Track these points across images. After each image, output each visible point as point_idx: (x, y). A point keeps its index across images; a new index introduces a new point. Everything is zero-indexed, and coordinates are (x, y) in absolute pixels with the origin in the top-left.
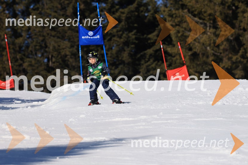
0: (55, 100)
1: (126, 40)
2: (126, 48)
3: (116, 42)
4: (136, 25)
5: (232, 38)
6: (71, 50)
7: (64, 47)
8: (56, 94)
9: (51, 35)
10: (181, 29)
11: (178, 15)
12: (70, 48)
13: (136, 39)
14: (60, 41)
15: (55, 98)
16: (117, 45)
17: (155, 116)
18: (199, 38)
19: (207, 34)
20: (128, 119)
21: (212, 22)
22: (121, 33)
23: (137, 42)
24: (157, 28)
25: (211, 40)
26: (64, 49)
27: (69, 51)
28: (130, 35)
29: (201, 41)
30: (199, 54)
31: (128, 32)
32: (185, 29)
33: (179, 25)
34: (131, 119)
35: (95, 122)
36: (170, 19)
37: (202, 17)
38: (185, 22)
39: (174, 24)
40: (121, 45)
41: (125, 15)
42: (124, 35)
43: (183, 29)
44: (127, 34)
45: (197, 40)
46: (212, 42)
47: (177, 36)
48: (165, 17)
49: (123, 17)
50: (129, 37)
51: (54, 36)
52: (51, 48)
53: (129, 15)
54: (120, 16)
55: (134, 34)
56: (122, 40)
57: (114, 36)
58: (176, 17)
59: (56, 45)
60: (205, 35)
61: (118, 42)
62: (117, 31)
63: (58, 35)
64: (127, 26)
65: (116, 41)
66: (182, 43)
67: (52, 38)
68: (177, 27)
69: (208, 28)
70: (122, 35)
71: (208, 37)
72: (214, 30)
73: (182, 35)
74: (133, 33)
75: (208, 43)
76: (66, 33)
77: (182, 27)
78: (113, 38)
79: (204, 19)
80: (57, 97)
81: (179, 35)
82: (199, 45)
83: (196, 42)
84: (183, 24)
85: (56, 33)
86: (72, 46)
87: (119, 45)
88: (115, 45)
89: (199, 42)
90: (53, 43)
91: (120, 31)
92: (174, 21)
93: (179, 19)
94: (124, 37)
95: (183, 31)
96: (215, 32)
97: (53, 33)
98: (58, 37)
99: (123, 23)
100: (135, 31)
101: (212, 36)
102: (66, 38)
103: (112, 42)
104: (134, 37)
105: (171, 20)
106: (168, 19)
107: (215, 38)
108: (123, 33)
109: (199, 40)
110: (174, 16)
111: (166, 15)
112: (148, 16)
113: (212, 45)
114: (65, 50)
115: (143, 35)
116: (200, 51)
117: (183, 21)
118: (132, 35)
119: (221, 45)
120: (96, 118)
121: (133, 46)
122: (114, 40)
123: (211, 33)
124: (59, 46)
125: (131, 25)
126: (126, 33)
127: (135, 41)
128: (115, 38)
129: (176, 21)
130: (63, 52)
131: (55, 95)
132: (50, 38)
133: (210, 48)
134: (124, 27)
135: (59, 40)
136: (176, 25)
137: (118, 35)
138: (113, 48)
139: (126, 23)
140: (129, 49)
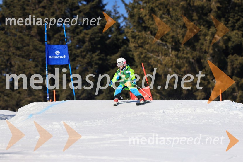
0: (21, 117)
1: (90, 60)
2: (89, 68)
3: (80, 63)
4: (99, 46)
5: (193, 61)
6: (36, 69)
7: (29, 66)
8: (23, 112)
9: (16, 55)
10: (144, 51)
11: (141, 37)
12: (34, 68)
13: (100, 59)
14: (25, 61)
15: (22, 116)
16: (81, 66)
17: (120, 135)
18: (161, 60)
19: (169, 56)
20: (93, 137)
21: (174, 44)
22: (84, 53)
23: (100, 62)
24: (120, 50)
25: (173, 62)
26: (28, 68)
27: (34, 71)
28: (94, 55)
29: (164, 62)
30: (161, 76)
31: (91, 53)
32: (148, 50)
33: (142, 47)
34: (96, 137)
35: (61, 139)
36: (133, 40)
37: (165, 39)
38: (147, 44)
39: (137, 45)
40: (85, 66)
41: (88, 36)
42: (88, 56)
43: (146, 51)
44: (91, 55)
45: (160, 62)
46: (174, 63)
47: (140, 58)
48: (128, 38)
49: (87, 38)
50: (92, 58)
51: (19, 56)
52: (16, 67)
53: (93, 36)
54: (84, 37)
55: (98, 55)
56: (86, 60)
57: (78, 56)
58: (139, 38)
59: (21, 64)
60: (167, 57)
61: (82, 62)
62: (81, 52)
63: (23, 54)
64: (91, 47)
65: (80, 61)
66: (145, 64)
67: (17, 57)
68: (140, 48)
69: (170, 50)
70: (85, 55)
71: (170, 59)
72: (176, 53)
73: (145, 57)
74: (96, 54)
75: (170, 64)
76: (31, 52)
77: (145, 49)
78: (77, 59)
79: (166, 41)
80: (23, 115)
81: (142, 56)
82: (161, 66)
83: (159, 63)
84: (146, 46)
85: (20, 52)
86: (36, 66)
87: (83, 65)
88: (79, 65)
89: (161, 64)
90: (18, 62)
91: (84, 52)
92: (137, 42)
93: (142, 41)
94: (88, 57)
95: (146, 53)
96: (177, 54)
97: (18, 53)
98: (23, 57)
99: (87, 44)
100: (98, 52)
101: (174, 58)
102: (31, 57)
103: (76, 62)
104: (97, 57)
105: (135, 41)
106: (131, 40)
107: (177, 60)
108: (87, 53)
109: (161, 61)
110: (137, 37)
111: (129, 36)
112: (111, 37)
113: (174, 66)
114: (30, 69)
115: (106, 56)
116: (162, 73)
117: (146, 43)
118: (96, 55)
119: (183, 68)
120: (62, 136)
121: (96, 66)
122: (78, 60)
123: (173, 55)
124: (24, 66)
125: (95, 46)
126: (89, 53)
127: (98, 62)
128: (79, 59)
129: (139, 42)
130: (27, 71)
131: (21, 113)
132: (15, 57)
133: (172, 70)
134: (88, 48)
135: (24, 59)
136: (139, 46)
137: (81, 56)
138: (77, 68)
139: (90, 43)
140: (92, 69)
